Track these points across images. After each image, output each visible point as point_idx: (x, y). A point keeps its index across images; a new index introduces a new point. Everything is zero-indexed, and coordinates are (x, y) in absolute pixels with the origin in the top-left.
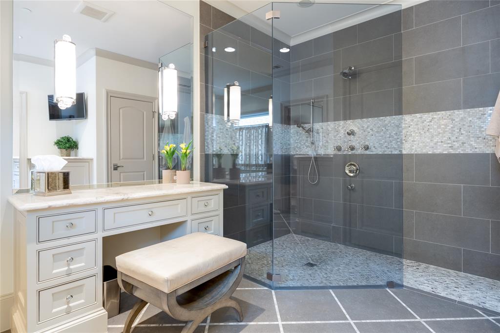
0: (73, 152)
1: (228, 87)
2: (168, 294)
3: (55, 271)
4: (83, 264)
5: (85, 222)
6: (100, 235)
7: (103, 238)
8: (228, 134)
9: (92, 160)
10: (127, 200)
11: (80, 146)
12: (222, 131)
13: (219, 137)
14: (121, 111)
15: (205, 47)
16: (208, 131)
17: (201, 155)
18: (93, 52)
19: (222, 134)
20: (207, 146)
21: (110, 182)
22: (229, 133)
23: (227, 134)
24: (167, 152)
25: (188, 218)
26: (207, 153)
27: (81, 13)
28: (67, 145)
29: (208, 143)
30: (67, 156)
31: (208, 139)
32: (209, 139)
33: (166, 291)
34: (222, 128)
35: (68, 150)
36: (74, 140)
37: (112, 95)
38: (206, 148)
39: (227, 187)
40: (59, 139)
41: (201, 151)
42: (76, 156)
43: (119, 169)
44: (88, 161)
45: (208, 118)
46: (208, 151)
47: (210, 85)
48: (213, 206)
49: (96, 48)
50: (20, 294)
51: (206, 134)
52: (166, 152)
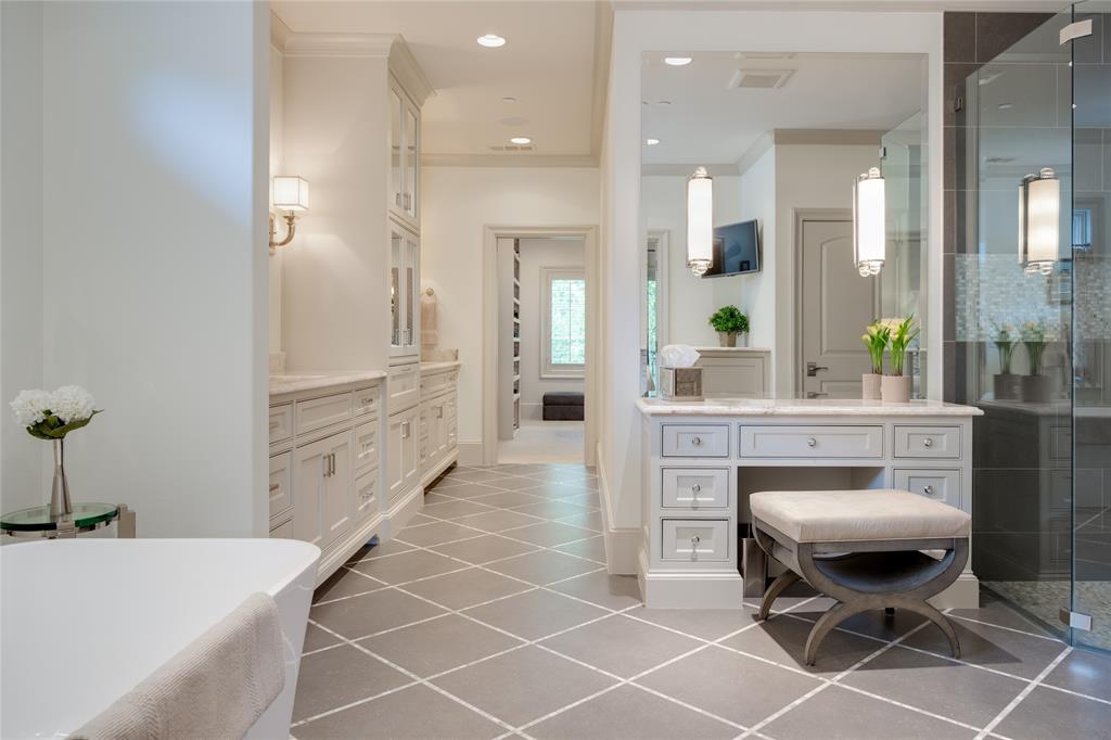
0: (740, 338)
1: (1026, 183)
2: (799, 544)
3: (679, 499)
4: (712, 499)
5: (715, 440)
6: (735, 463)
7: (739, 467)
8: (1023, 296)
9: (769, 352)
10: (772, 415)
11: (751, 326)
12: (1003, 289)
13: (996, 304)
14: (824, 247)
15: (957, 111)
16: (965, 292)
17: (945, 345)
18: (770, 138)
19: (1003, 296)
20: (963, 326)
21: (802, 392)
22: (1026, 293)
23: (1019, 296)
24: (873, 338)
25: (887, 464)
26: (961, 340)
27: (741, 86)
28: (730, 325)
29: (963, 318)
30: (729, 346)
31: (964, 310)
32: (968, 310)
33: (797, 538)
34: (1005, 282)
35: (732, 334)
36: (742, 313)
37: (806, 218)
38: (959, 328)
39: (981, 412)
40: (717, 312)
41: (946, 336)
42: (746, 345)
43: (818, 373)
44: (762, 355)
45: (966, 263)
46: (964, 337)
47: (970, 191)
48: (945, 448)
49: (776, 130)
50: (646, 528)
51: (958, 299)
52: (869, 338)
